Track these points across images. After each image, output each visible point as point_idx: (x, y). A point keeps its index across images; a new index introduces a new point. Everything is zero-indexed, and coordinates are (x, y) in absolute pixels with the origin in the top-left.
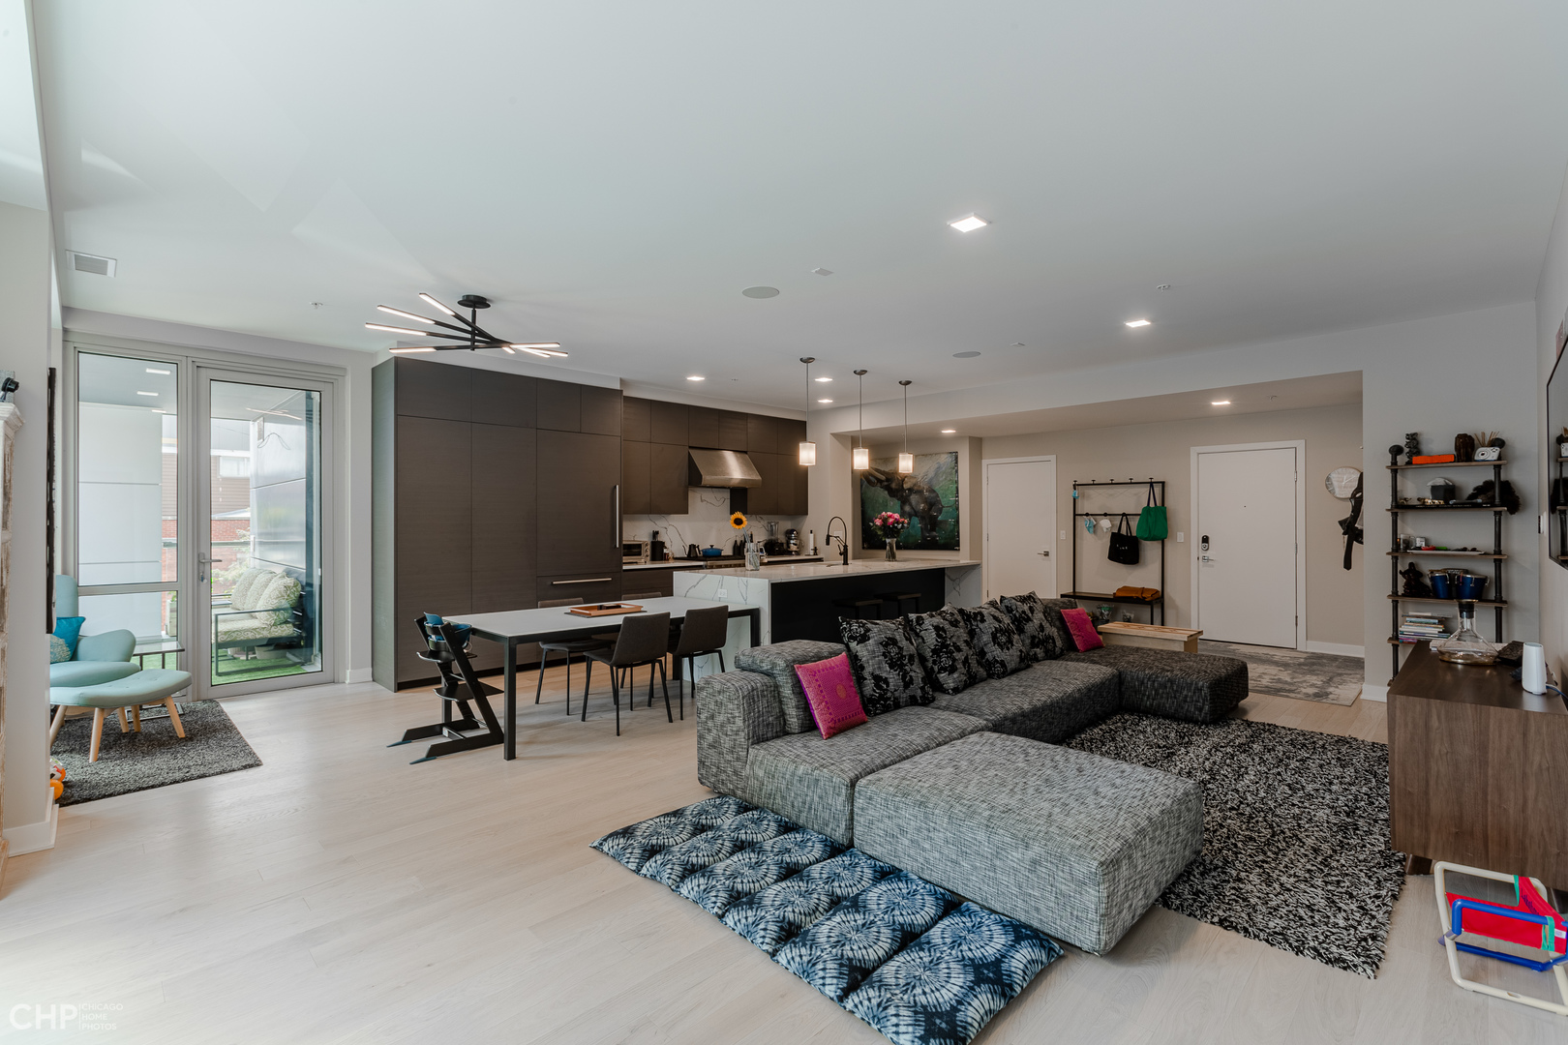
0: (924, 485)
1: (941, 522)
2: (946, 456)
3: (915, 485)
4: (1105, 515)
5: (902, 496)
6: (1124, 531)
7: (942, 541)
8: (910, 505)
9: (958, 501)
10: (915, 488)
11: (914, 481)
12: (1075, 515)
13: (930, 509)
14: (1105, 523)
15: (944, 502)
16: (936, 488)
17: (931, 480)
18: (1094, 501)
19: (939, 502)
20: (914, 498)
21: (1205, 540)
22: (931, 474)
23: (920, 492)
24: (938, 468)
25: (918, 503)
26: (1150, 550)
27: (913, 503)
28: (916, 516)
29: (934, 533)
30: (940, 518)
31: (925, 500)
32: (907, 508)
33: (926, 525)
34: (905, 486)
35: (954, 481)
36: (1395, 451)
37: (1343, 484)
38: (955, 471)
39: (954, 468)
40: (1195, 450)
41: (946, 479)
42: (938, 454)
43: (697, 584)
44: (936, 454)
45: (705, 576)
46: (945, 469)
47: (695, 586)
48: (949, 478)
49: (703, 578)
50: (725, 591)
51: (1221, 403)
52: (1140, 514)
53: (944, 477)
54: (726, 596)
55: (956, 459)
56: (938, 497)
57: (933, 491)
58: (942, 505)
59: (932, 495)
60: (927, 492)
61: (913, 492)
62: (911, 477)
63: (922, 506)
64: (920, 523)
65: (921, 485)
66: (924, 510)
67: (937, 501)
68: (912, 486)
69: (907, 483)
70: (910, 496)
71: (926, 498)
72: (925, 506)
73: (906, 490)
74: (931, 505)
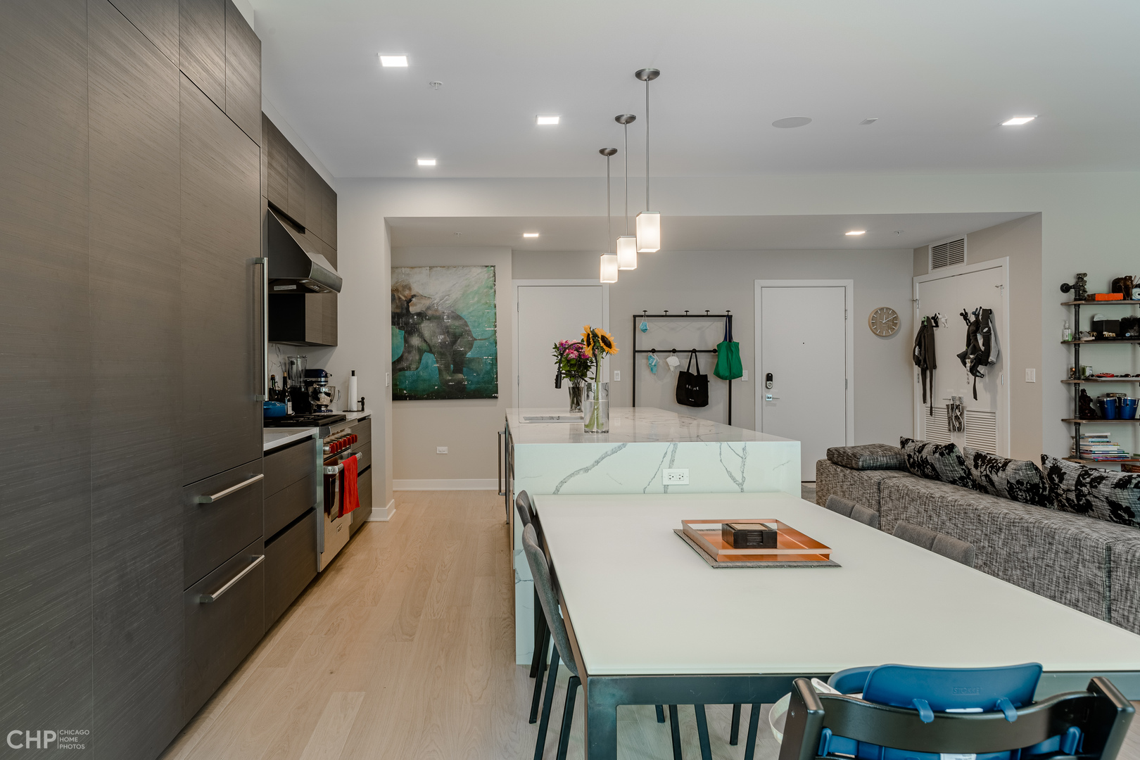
0: (443, 308)
1: (471, 360)
2: (479, 270)
3: (429, 308)
4: (674, 351)
5: (407, 324)
6: (693, 371)
7: (473, 387)
8: (421, 336)
9: (496, 331)
10: (430, 313)
11: (427, 303)
12: (635, 351)
13: (454, 342)
14: (673, 361)
15: (476, 333)
16: (464, 314)
17: (456, 302)
18: (655, 335)
19: (469, 333)
20: (427, 328)
21: (769, 378)
22: (456, 295)
23: (437, 318)
24: (469, 286)
25: (434, 334)
26: (717, 390)
27: (427, 334)
28: (430, 351)
29: (460, 376)
30: (469, 355)
31: (446, 331)
32: (415, 341)
33: (447, 367)
34: (412, 309)
35: (493, 306)
36: (1065, 288)
37: (883, 323)
38: (493, 290)
39: (491, 288)
40: (759, 283)
41: (479, 302)
42: (467, 266)
43: (593, 466)
44: (463, 267)
45: (620, 448)
46: (475, 288)
47: (587, 470)
48: (483, 301)
49: (614, 452)
50: (686, 472)
51: (856, 233)
52: (715, 351)
53: (476, 299)
54: (686, 481)
55: (495, 275)
56: (467, 326)
57: (458, 317)
58: (472, 337)
59: (457, 323)
60: (448, 318)
61: (426, 319)
62: (422, 297)
63: (440, 338)
64: (437, 362)
65: (439, 308)
66: (443, 344)
67: (466, 331)
68: (424, 309)
69: (415, 305)
70: (420, 324)
71: (447, 327)
72: (445, 338)
73: (413, 315)
74: (455, 337)
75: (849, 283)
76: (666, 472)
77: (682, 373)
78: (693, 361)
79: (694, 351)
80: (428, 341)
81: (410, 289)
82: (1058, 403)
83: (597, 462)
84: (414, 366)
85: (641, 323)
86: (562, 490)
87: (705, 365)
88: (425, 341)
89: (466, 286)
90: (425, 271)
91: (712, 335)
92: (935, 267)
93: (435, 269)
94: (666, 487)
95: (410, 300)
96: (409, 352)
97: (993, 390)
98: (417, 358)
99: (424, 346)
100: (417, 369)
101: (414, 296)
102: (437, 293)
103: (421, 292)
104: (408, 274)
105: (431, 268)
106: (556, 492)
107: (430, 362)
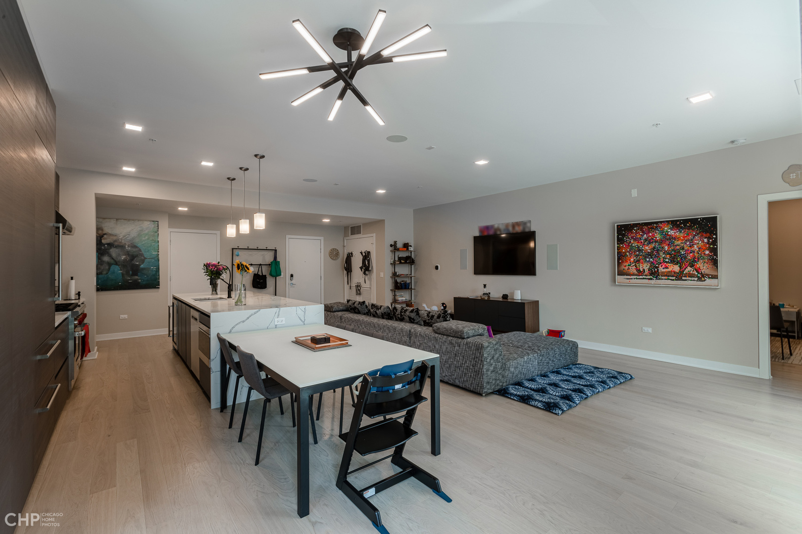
0: (125, 242)
1: (142, 268)
2: (149, 223)
3: (115, 241)
4: (252, 265)
5: (100, 249)
6: (260, 274)
7: (144, 283)
8: (110, 256)
9: (158, 254)
10: (116, 244)
11: (115, 238)
12: (233, 265)
13: (132, 260)
15: (146, 255)
16: (139, 245)
17: (133, 238)
18: (242, 258)
19: (142, 255)
20: (114, 252)
21: (292, 276)
22: (133, 235)
23: (121, 247)
24: (142, 231)
25: (119, 255)
26: (270, 281)
28: (116, 263)
29: (136, 277)
30: (141, 266)
31: (128, 253)
32: (106, 259)
33: (127, 273)
34: (104, 241)
35: (157, 241)
36: (391, 246)
37: (334, 254)
38: (157, 234)
39: (156, 232)
40: (288, 236)
41: (148, 239)
42: (141, 220)
43: (246, 320)
44: (139, 220)
45: (257, 312)
46: (146, 232)
47: (243, 322)
48: (151, 239)
49: (255, 313)
50: (284, 319)
51: (326, 220)
52: (269, 265)
53: (146, 238)
54: (284, 322)
55: (158, 226)
56: (141, 251)
57: (136, 247)
58: (144, 257)
59: (134, 250)
60: (129, 247)
61: (113, 247)
62: (111, 235)
63: (123, 257)
64: (121, 270)
65: (123, 241)
66: (125, 260)
67: (140, 254)
68: (112, 242)
69: (105, 239)
70: (109, 249)
71: (128, 252)
72: (126, 257)
73: (104, 245)
74: (133, 257)
75: (322, 238)
76: (276, 320)
77: (255, 275)
78: (260, 269)
79: (260, 265)
80: (115, 259)
81: (102, 230)
82: (388, 284)
83: (248, 318)
84: (105, 272)
85: (236, 252)
86: (232, 331)
87: (265, 271)
88: (113, 259)
89: (140, 231)
90: (113, 222)
91: (268, 258)
92: (351, 234)
93: (120, 220)
94: (276, 325)
95: (103, 236)
96: (102, 265)
97: (370, 280)
98: (107, 267)
99: (112, 261)
100: (107, 274)
101: (105, 234)
102: (121, 233)
103: (110, 232)
104: (101, 222)
105: (117, 220)
106: (230, 332)
107: (116, 270)
